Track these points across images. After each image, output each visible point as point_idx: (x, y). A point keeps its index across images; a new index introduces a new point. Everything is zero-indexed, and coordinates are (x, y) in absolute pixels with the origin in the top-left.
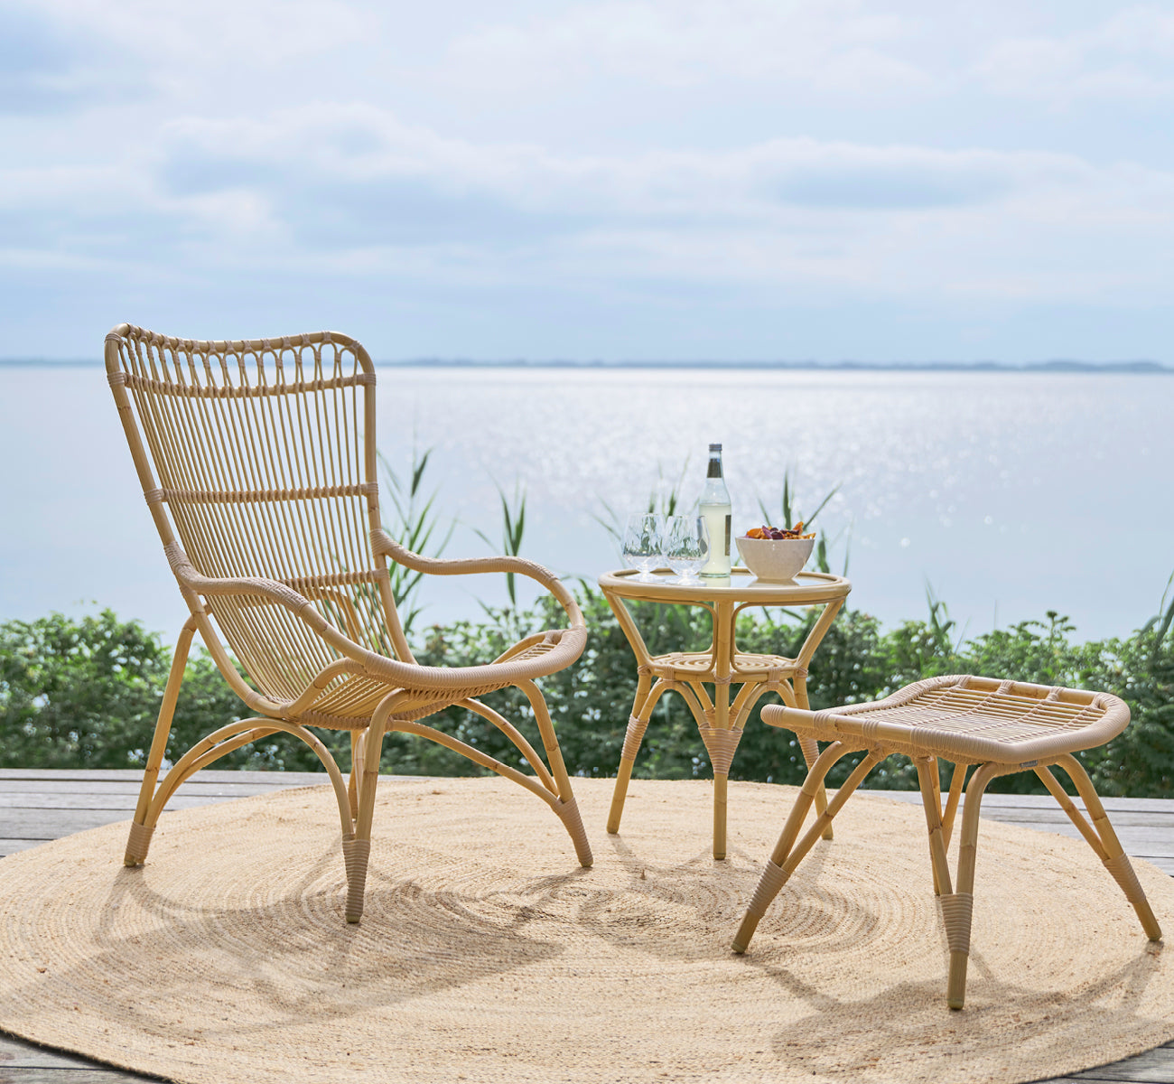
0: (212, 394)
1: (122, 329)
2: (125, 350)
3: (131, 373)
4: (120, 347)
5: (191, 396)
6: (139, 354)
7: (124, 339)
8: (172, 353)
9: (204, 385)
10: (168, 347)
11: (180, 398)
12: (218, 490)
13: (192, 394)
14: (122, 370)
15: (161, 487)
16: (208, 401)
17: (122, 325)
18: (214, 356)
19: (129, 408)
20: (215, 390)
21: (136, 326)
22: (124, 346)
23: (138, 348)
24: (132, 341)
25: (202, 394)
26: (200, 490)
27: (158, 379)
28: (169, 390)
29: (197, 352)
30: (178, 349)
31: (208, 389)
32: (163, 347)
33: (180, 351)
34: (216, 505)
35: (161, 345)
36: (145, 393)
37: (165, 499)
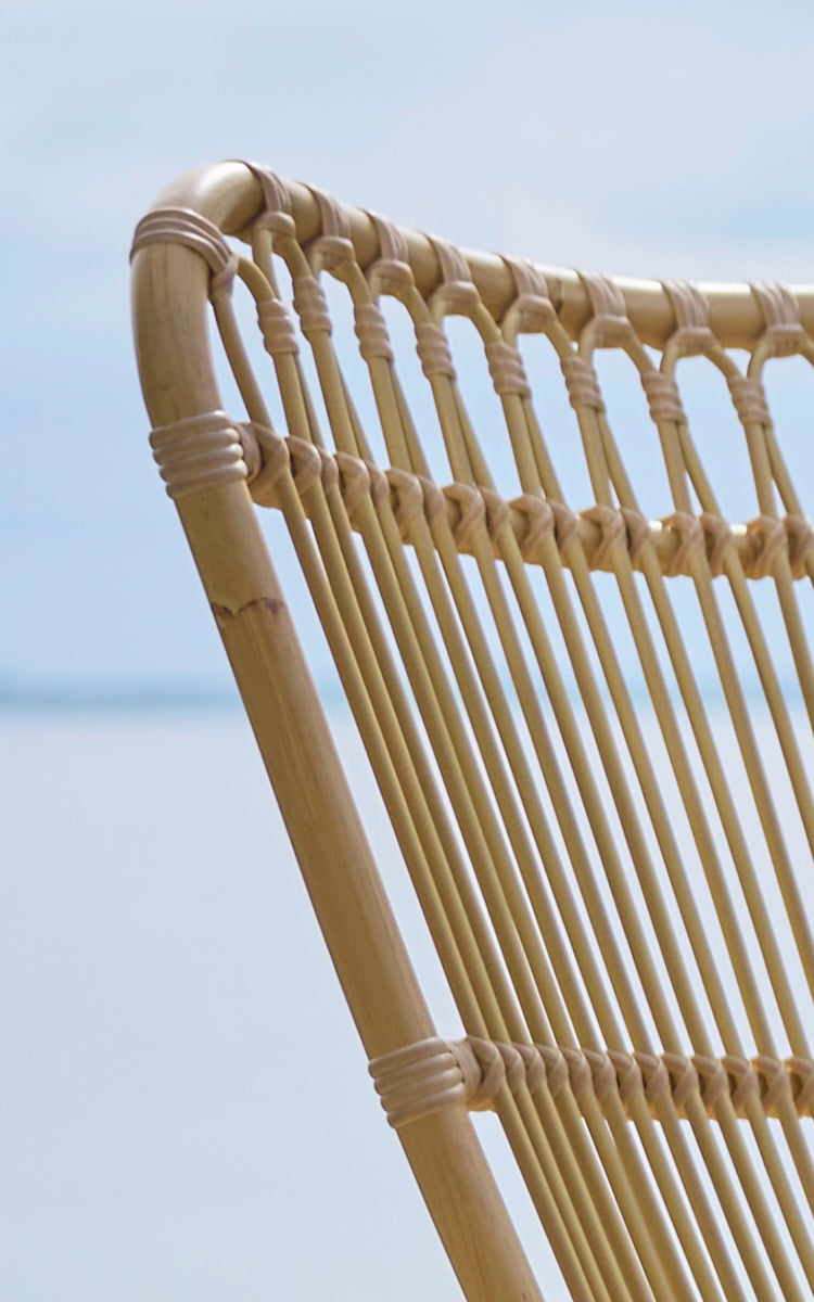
0: (696, 553)
1: (223, 190)
2: (241, 300)
3: (280, 430)
4: (216, 288)
5: (594, 564)
6: (317, 330)
7: (240, 249)
8: (486, 336)
9: (655, 508)
10: (462, 305)
11: (534, 575)
12: (750, 1050)
13: (596, 554)
14: (232, 408)
15: (461, 1033)
16: (680, 589)
17: (219, 175)
18: (701, 363)
19: (276, 606)
20: (712, 539)
21: (293, 178)
22: (238, 284)
23: (307, 299)
24: (278, 264)
25: (648, 552)
26: (658, 1049)
27: (417, 464)
28: (478, 528)
29: (612, 338)
30: (513, 317)
31: (676, 531)
32: (440, 303)
33: (526, 328)
34: (744, 1127)
35: (428, 293)
36: (357, 539)
37: (483, 1092)
